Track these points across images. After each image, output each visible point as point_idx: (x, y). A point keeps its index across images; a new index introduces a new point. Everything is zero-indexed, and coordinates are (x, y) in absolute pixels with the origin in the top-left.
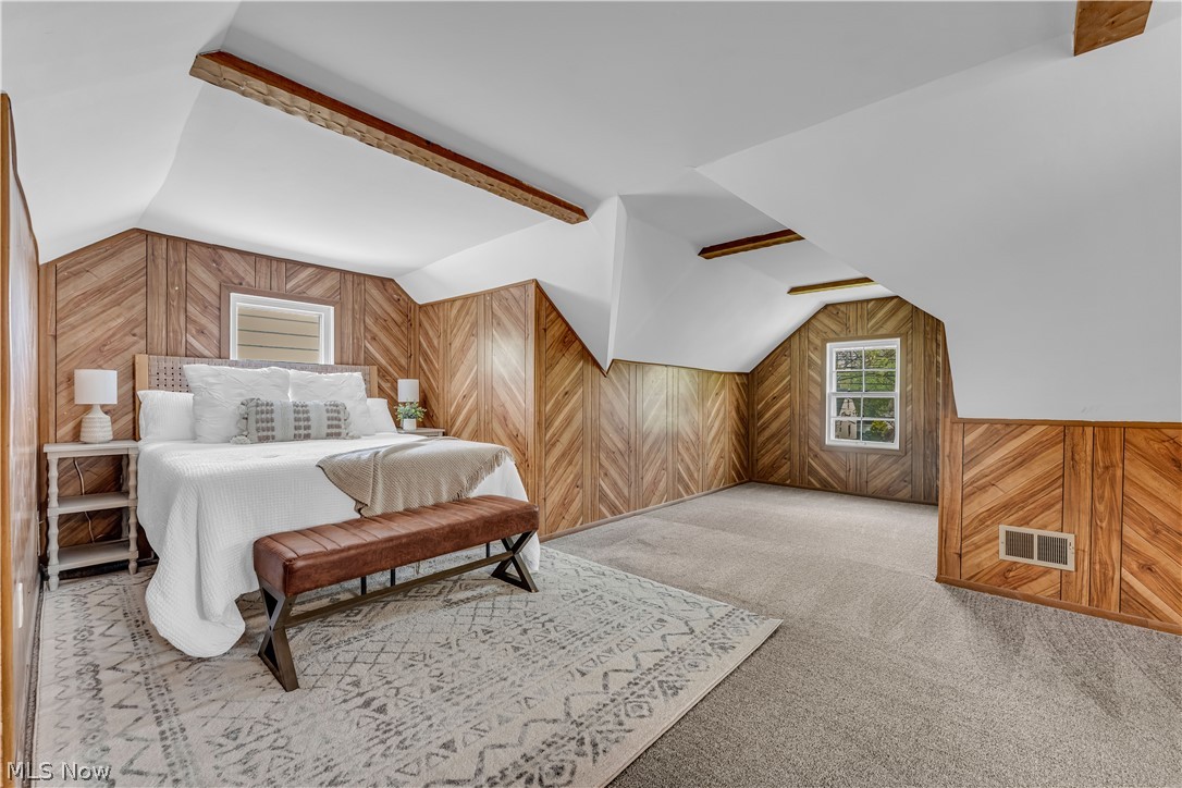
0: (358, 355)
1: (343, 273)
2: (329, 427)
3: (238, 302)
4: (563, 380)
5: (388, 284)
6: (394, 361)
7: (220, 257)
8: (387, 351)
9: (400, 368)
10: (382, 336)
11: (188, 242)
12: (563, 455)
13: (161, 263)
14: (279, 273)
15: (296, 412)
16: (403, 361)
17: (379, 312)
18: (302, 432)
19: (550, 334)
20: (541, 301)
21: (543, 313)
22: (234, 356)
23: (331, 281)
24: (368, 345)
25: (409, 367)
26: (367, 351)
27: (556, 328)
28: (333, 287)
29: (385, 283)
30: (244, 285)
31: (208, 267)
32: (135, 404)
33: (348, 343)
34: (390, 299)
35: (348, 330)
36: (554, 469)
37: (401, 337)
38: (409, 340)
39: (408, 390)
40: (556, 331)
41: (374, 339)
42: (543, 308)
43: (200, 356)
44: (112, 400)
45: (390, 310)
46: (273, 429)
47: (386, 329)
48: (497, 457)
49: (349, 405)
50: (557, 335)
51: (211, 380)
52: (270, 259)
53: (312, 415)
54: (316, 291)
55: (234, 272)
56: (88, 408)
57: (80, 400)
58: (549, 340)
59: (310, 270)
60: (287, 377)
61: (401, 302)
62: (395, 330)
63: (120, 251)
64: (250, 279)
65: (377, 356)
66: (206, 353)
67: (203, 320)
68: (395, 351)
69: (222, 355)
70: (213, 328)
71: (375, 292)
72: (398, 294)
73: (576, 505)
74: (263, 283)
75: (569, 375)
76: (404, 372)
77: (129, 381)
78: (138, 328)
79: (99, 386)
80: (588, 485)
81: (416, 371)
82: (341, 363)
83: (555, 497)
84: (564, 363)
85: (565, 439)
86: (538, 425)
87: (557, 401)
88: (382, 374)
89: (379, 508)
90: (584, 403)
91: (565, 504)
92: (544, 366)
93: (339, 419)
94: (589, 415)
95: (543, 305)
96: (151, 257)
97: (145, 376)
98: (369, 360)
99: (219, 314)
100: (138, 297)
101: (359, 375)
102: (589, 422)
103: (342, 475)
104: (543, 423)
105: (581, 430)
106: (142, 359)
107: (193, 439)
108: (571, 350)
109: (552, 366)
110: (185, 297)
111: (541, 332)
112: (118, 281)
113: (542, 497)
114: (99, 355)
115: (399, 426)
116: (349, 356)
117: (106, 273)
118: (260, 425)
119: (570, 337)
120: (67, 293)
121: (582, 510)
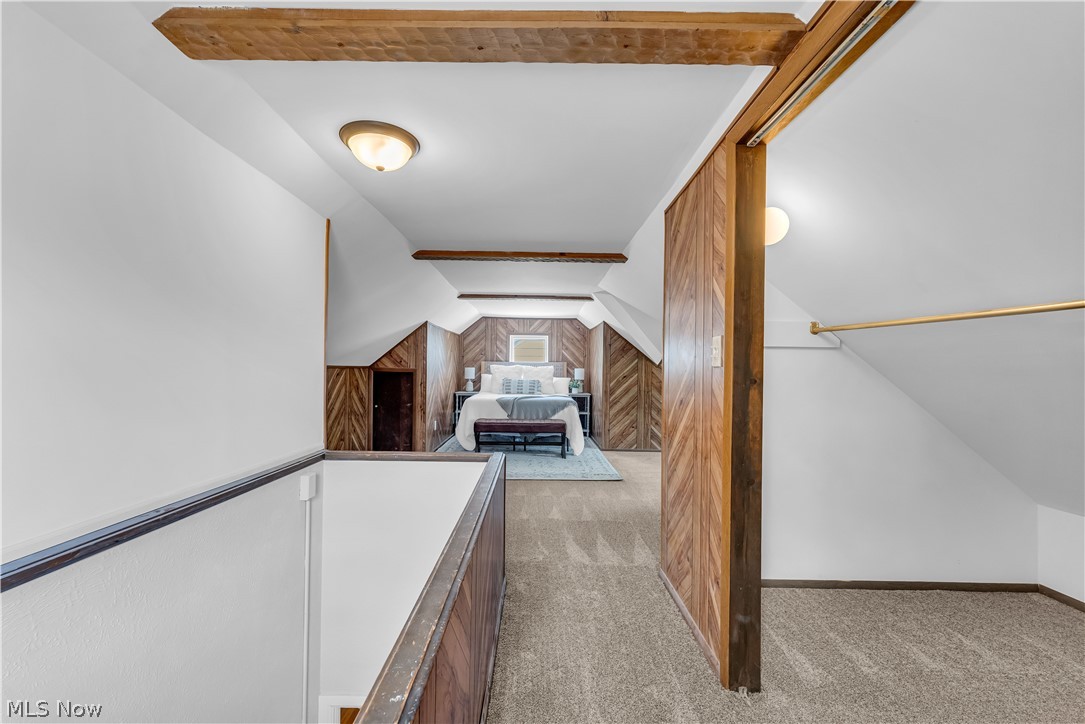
0: (559, 357)
1: (553, 319)
2: (530, 389)
3: (513, 338)
4: (623, 370)
5: (574, 321)
6: (577, 359)
7: (507, 322)
8: (573, 354)
9: (580, 362)
10: (571, 347)
11: (497, 318)
12: (622, 409)
13: (490, 327)
14: (526, 323)
15: (519, 383)
16: (582, 359)
17: (569, 335)
18: (520, 390)
19: (613, 347)
20: (608, 331)
21: (609, 337)
22: (512, 359)
23: (548, 323)
24: (564, 352)
25: (584, 362)
26: (563, 355)
28: (548, 327)
29: (572, 321)
30: (515, 331)
31: (503, 327)
32: (480, 377)
33: (555, 352)
34: (575, 329)
35: (555, 346)
36: (616, 415)
37: (580, 346)
38: (584, 348)
39: (579, 374)
40: (618, 344)
41: (567, 349)
42: (609, 334)
43: (498, 360)
44: (473, 378)
45: (574, 333)
46: (510, 389)
47: (573, 344)
48: (568, 404)
49: (542, 380)
50: (619, 346)
51: (496, 370)
52: (524, 319)
53: (523, 384)
54: (541, 330)
55: (511, 327)
56: (467, 380)
57: (466, 377)
58: (613, 350)
59: (539, 321)
60: (521, 370)
61: (581, 329)
62: (578, 344)
63: (479, 325)
64: (517, 329)
65: (568, 357)
66: (502, 360)
67: (501, 347)
68: (577, 354)
69: (507, 361)
70: (505, 350)
71: (567, 326)
72: (578, 325)
73: (632, 437)
74: (521, 330)
75: (626, 367)
76: (582, 365)
77: (479, 370)
78: (483, 352)
79: (470, 373)
80: (642, 428)
81: (586, 364)
82: (550, 361)
83: (616, 430)
84: (623, 361)
85: (624, 401)
86: (605, 392)
87: (618, 381)
88: (571, 366)
89: (514, 417)
90: (638, 382)
91: (623, 435)
92: (609, 363)
93: (535, 386)
94: (643, 389)
95: (610, 332)
96: (487, 326)
97: (483, 369)
98: (564, 359)
99: (507, 344)
100: (483, 341)
101: (552, 367)
102: (643, 393)
103: (504, 404)
104: (608, 392)
105: (636, 397)
106: (483, 363)
107: (490, 392)
108: (629, 354)
109: (614, 363)
110: (496, 339)
111: (607, 346)
112: (478, 336)
113: (607, 428)
114: (473, 362)
115: (570, 391)
116: (554, 358)
117: (475, 334)
118: (507, 387)
119: (627, 347)
120: (466, 342)
121: (636, 441)
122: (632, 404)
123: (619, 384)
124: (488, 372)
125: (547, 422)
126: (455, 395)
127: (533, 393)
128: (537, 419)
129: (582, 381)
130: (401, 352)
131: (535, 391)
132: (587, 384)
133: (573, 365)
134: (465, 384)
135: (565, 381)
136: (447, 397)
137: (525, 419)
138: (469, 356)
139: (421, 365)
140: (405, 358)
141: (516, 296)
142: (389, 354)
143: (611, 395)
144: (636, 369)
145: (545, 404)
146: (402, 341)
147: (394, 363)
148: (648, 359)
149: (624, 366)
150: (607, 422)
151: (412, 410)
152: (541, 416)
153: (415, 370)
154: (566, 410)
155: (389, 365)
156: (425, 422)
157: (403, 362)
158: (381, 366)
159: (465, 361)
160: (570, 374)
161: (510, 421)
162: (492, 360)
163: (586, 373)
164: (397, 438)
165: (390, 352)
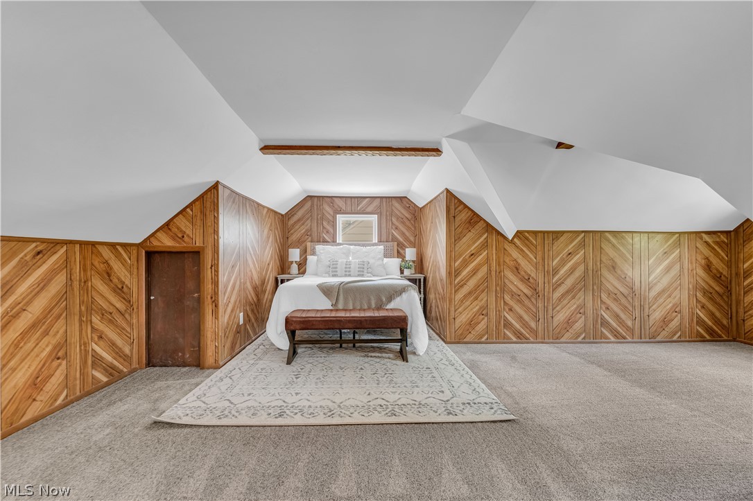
0: (389, 237)
1: (382, 198)
2: (359, 271)
3: (341, 219)
4: (469, 246)
5: (403, 199)
6: (407, 239)
7: (334, 200)
8: (403, 234)
9: (410, 242)
10: (401, 227)
11: (323, 197)
12: (470, 293)
13: (315, 207)
14: (355, 203)
15: (346, 265)
16: (412, 239)
17: (399, 214)
18: (347, 273)
19: (458, 219)
20: (451, 200)
21: (452, 207)
22: (339, 239)
23: (376, 203)
24: (393, 232)
25: (415, 241)
26: (393, 235)
27: (463, 215)
28: (377, 206)
29: (402, 199)
30: (342, 211)
31: (330, 206)
33: (384, 231)
34: (405, 208)
35: (384, 225)
36: (462, 301)
37: (410, 226)
38: (415, 227)
39: (410, 254)
40: (463, 216)
41: (397, 228)
42: (453, 204)
43: (325, 242)
44: (298, 260)
45: (404, 212)
46: (337, 272)
47: (403, 223)
48: (404, 289)
49: (372, 261)
50: (465, 218)
51: (322, 252)
52: (351, 198)
53: (352, 266)
54: (370, 209)
55: (338, 206)
56: (291, 263)
57: (290, 260)
58: (457, 223)
59: (367, 199)
60: (349, 249)
61: (411, 208)
62: (408, 223)
63: (304, 204)
64: (344, 208)
65: (398, 237)
66: (329, 240)
67: (328, 227)
68: (407, 234)
69: (334, 241)
70: (331, 230)
71: (397, 205)
72: (409, 204)
73: (482, 326)
74: (349, 209)
75: (474, 243)
76: (413, 245)
77: (304, 253)
78: (308, 233)
79: (295, 255)
80: (493, 315)
81: (418, 244)
82: (380, 241)
83: (463, 318)
84: (470, 235)
85: (472, 283)
86: (449, 273)
87: (465, 260)
88: (401, 246)
89: (340, 306)
90: (488, 260)
91: (471, 324)
92: (454, 238)
93: (364, 268)
94: (493, 268)
95: (453, 202)
96: (312, 206)
97: (308, 250)
98: (394, 239)
99: (333, 224)
100: (309, 221)
101: (382, 247)
102: (493, 273)
103: (326, 290)
104: (453, 273)
105: (486, 279)
106: (309, 244)
107: (316, 274)
108: (476, 227)
109: (460, 239)
110: (322, 219)
111: (450, 218)
112: (303, 217)
113: (452, 317)
114: (299, 243)
115: (402, 272)
116: (384, 238)
117: (300, 213)
118: (333, 270)
119: (475, 219)
120: (291, 222)
121: (487, 331)
122: (482, 287)
123: (465, 264)
124: (314, 253)
125: (382, 314)
126: (276, 279)
127: (362, 276)
128: (369, 308)
129: (414, 262)
130: (183, 223)
131: (365, 273)
132: (420, 264)
133: (404, 245)
134: (289, 268)
135: (395, 263)
136: (263, 283)
137: (354, 309)
138: (294, 238)
139: (211, 240)
140: (188, 232)
141: (338, 148)
142: (167, 226)
143: (456, 276)
144: (485, 245)
145: (378, 290)
146: (184, 210)
147: (174, 238)
148: (499, 233)
149: (471, 241)
150: (453, 309)
151: (199, 301)
152: (373, 306)
153: (203, 248)
154: (404, 296)
155: (167, 242)
156: (217, 318)
157: (186, 238)
158: (155, 243)
159: (290, 242)
160: (400, 255)
161: (333, 314)
162: (319, 241)
163: (417, 254)
164: (181, 340)
165: (167, 224)
